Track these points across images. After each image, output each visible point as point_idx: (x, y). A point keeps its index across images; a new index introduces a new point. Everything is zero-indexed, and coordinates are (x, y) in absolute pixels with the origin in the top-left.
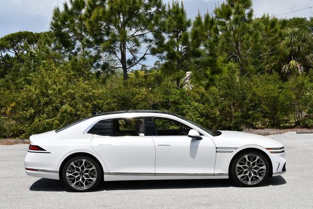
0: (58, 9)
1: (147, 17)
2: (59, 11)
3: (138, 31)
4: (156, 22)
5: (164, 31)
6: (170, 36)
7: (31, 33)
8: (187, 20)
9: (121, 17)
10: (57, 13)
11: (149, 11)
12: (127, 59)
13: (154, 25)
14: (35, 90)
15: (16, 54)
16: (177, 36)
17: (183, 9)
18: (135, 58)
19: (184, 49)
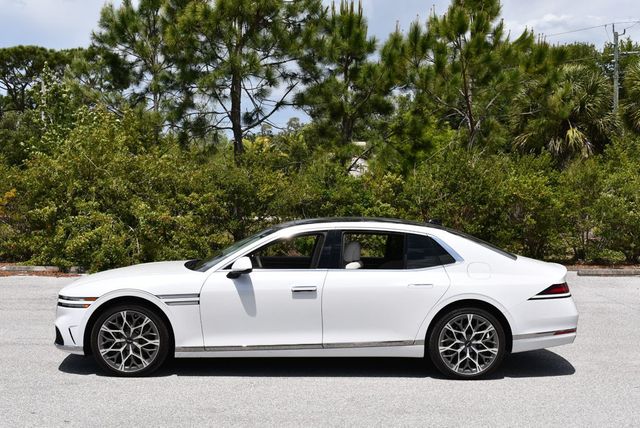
1: (289, 30)
3: (267, 56)
4: (307, 40)
5: (320, 59)
6: (330, 71)
7: (42, 49)
8: (368, 39)
11: (292, 19)
12: (243, 111)
13: (301, 46)
15: (10, 91)
16: (345, 70)
17: (360, 16)
18: (258, 110)
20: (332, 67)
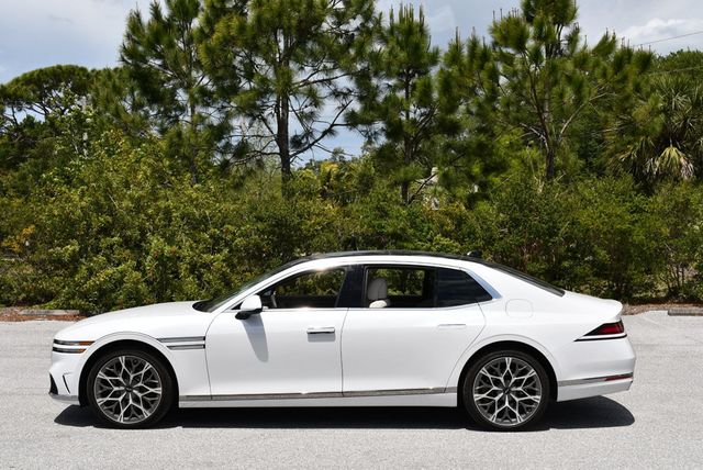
0: (138, 15)
1: (341, 40)
2: (139, 20)
3: (318, 71)
5: (376, 74)
6: (389, 86)
7: (84, 70)
8: (431, 50)
9: (281, 38)
10: (135, 23)
11: (343, 27)
12: (291, 134)
13: (354, 60)
14: (81, 198)
16: (406, 86)
17: (421, 25)
18: (308, 133)
19: (422, 115)
20: (392, 82)
